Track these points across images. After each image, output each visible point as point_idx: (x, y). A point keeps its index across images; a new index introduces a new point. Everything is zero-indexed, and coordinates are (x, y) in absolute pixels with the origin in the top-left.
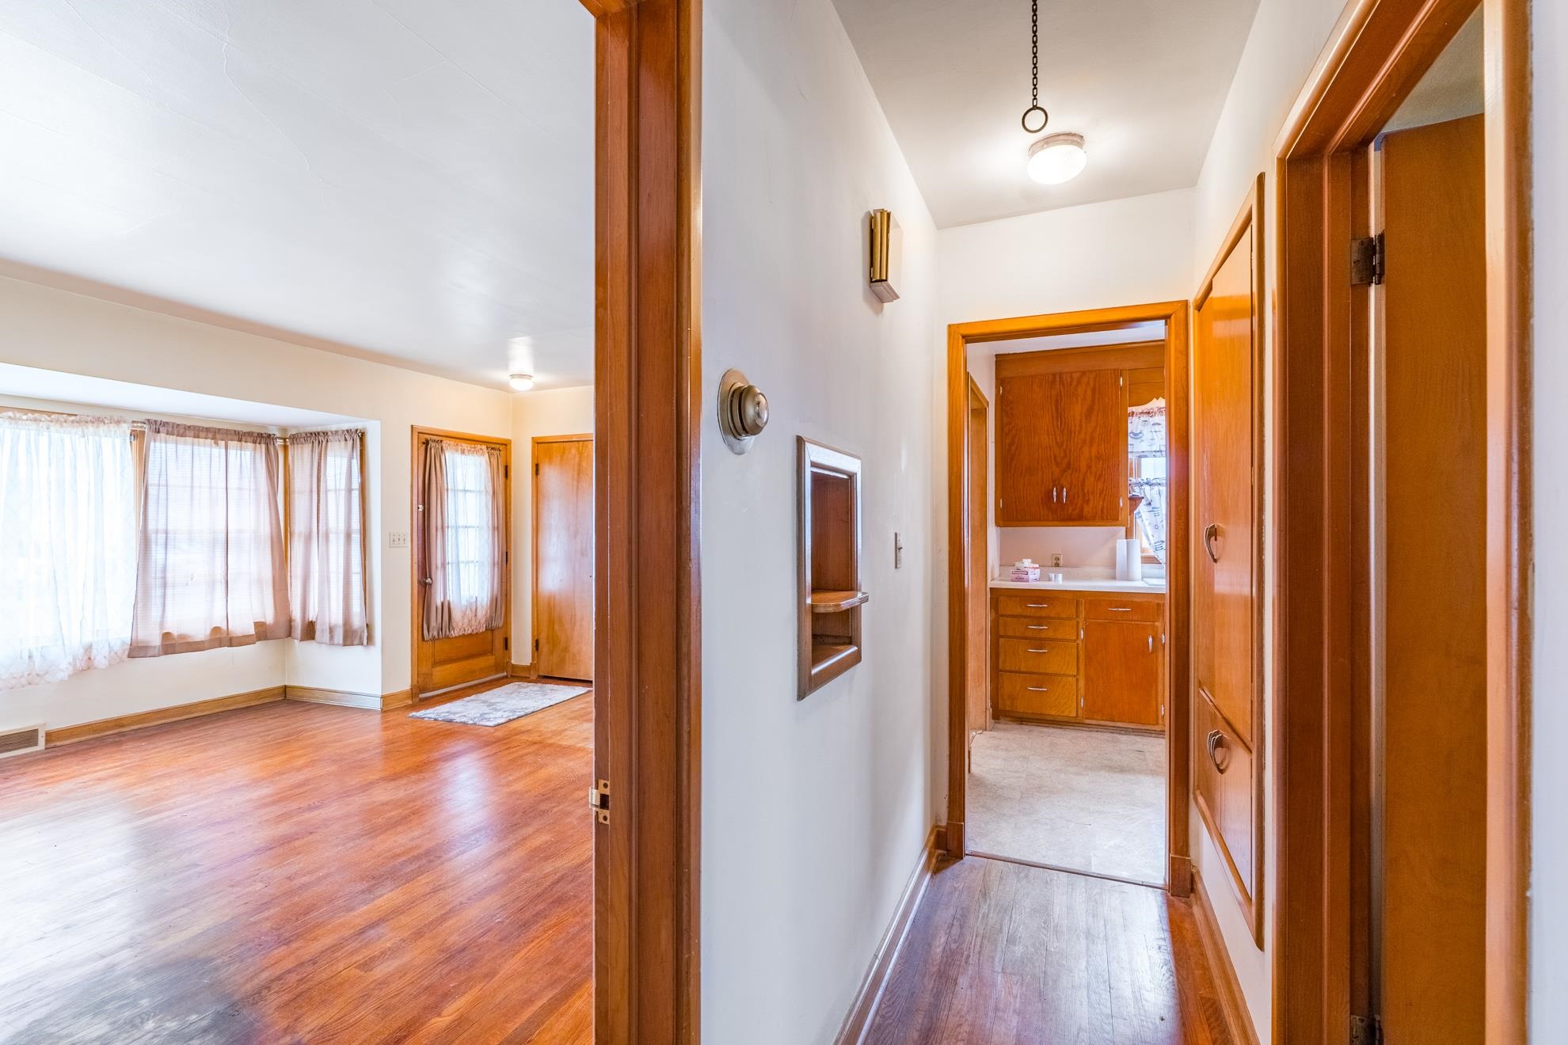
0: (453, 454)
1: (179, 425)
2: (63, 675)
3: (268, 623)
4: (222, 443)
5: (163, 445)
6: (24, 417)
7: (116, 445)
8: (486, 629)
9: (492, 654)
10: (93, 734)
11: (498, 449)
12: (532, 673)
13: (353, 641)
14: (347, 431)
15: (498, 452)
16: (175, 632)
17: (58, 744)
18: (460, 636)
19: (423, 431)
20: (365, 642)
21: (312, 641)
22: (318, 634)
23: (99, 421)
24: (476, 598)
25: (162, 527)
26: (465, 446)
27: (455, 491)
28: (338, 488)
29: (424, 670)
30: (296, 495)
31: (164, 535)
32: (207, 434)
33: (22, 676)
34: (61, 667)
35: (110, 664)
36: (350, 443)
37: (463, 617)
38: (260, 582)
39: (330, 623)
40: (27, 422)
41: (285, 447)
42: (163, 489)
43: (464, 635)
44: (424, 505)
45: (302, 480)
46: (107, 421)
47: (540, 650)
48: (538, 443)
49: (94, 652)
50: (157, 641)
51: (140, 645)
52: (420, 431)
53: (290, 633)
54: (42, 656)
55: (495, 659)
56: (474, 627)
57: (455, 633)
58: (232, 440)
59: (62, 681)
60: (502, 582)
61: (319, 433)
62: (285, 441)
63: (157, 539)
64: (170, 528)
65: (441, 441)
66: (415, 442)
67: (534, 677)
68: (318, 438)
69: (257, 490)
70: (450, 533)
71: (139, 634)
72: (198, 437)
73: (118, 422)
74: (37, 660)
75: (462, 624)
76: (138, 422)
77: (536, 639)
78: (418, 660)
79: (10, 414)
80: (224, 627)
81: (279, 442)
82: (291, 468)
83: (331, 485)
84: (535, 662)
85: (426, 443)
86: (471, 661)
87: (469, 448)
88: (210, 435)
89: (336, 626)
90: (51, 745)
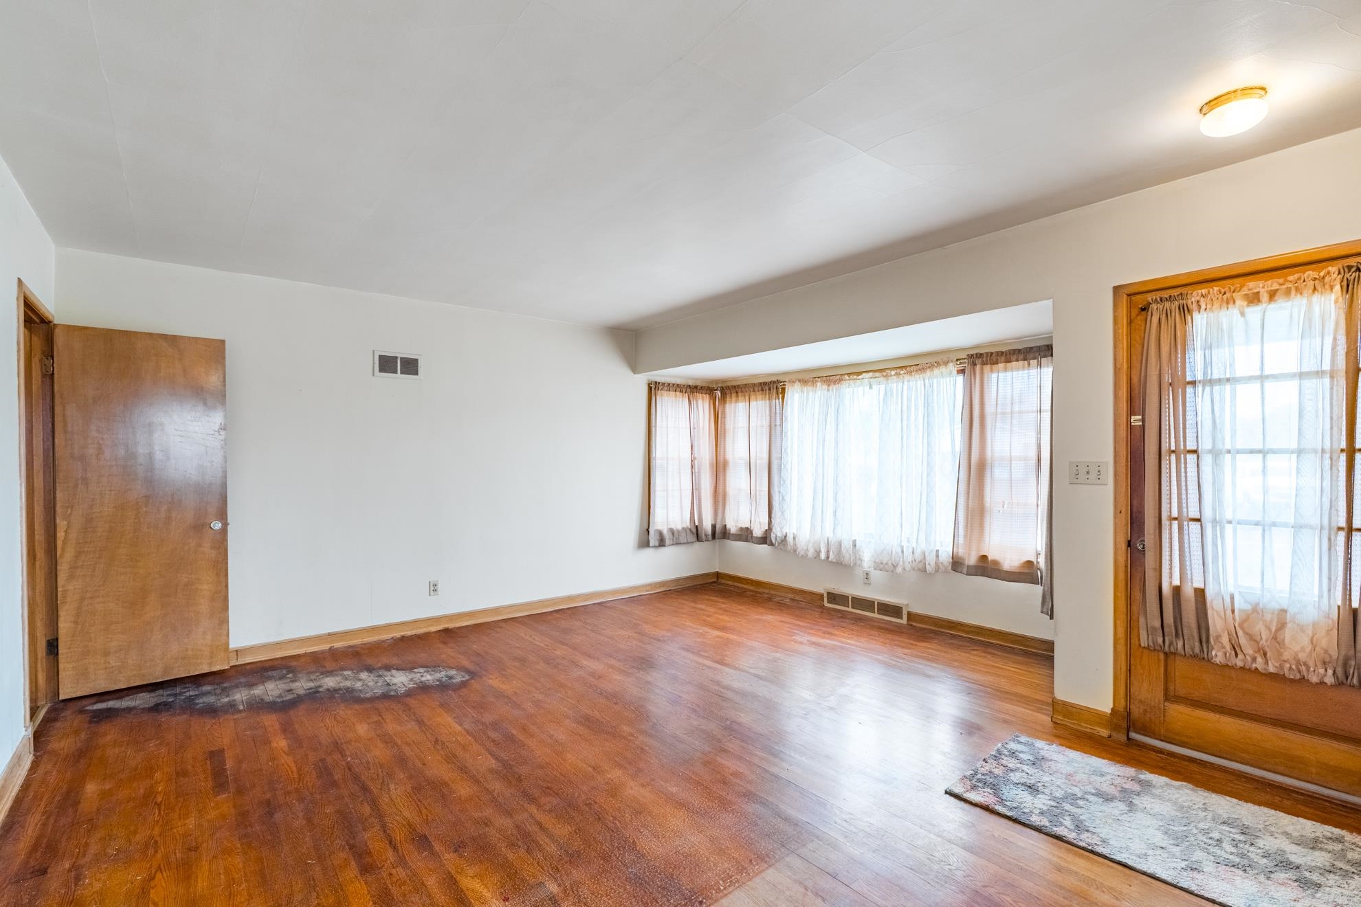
1: (993, 354)
7: (951, 382)
16: (990, 557)
17: (914, 624)
19: (1138, 289)
20: (1049, 613)
23: (933, 365)
26: (1260, 285)
49: (927, 558)
50: (973, 561)
51: (960, 561)
52: (1131, 291)
65: (1183, 295)
66: (1123, 312)
71: (959, 551)
73: (946, 363)
76: (960, 359)
85: (1146, 307)
87: (1274, 287)
90: (910, 623)
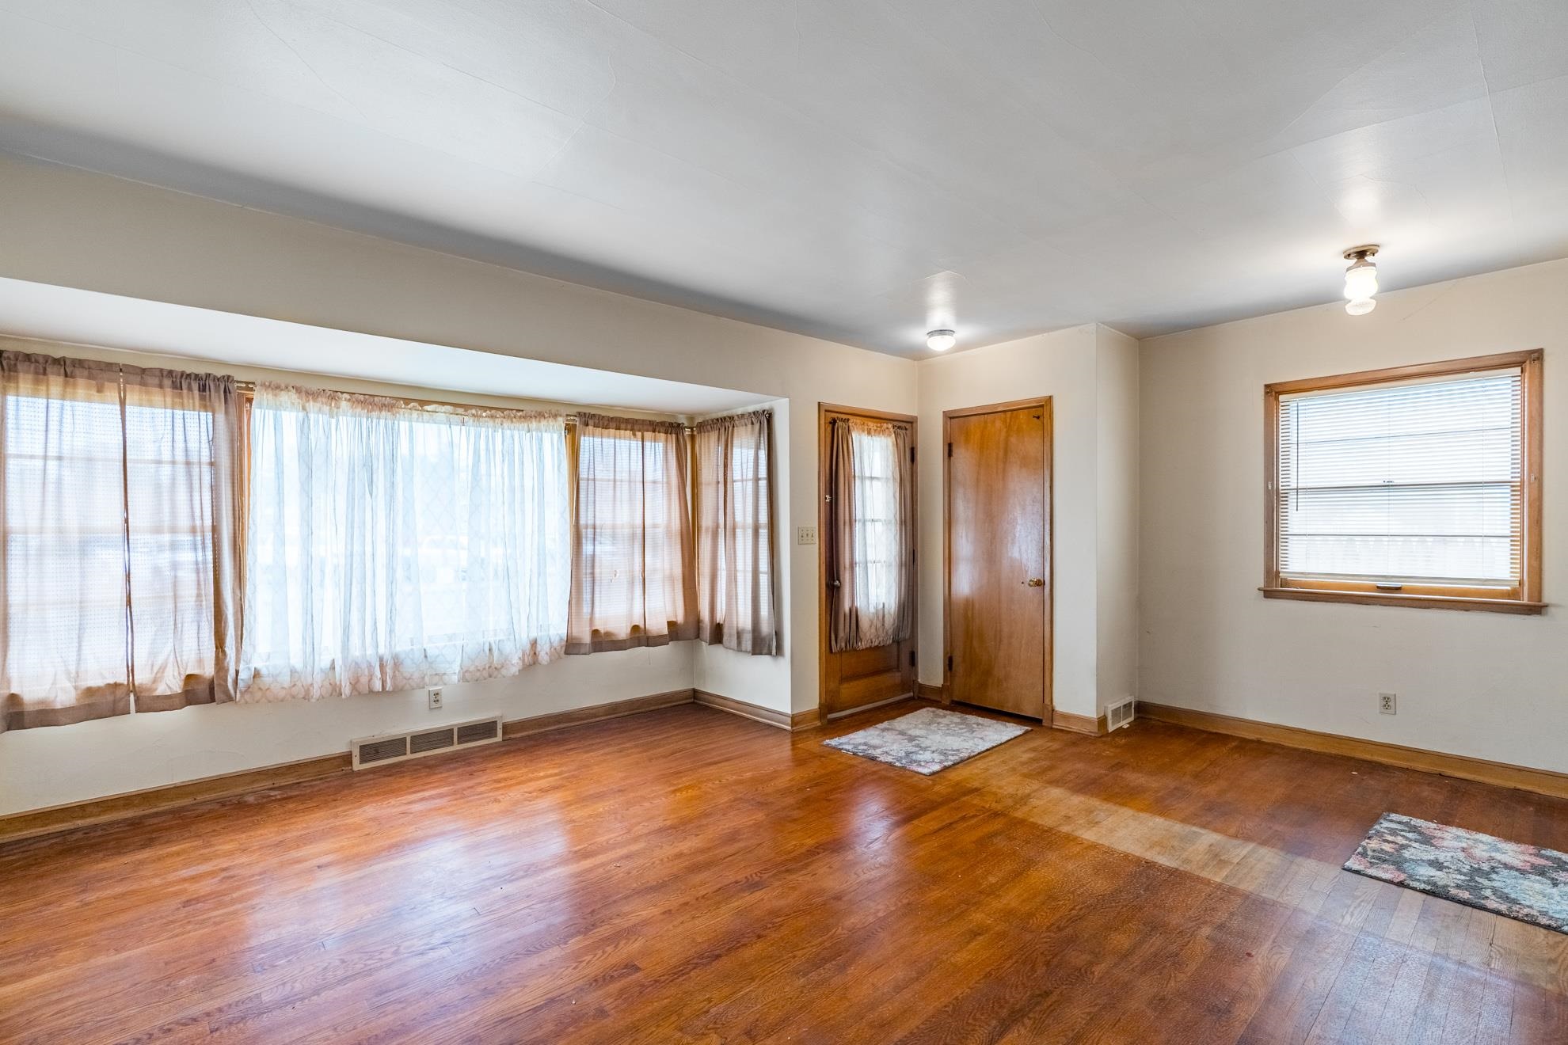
0: (859, 435)
1: (603, 417)
2: (514, 670)
3: (679, 622)
4: (639, 434)
5: (591, 438)
6: (484, 414)
7: (551, 439)
8: (893, 641)
9: (899, 671)
10: (539, 728)
11: (904, 428)
12: (944, 696)
13: (761, 650)
14: (754, 413)
15: (904, 431)
16: (602, 630)
17: (513, 736)
18: (866, 649)
19: (830, 409)
20: (774, 652)
21: (720, 645)
22: (725, 638)
23: (540, 416)
24: (884, 604)
25: (590, 522)
26: (871, 424)
27: (863, 478)
28: (744, 477)
29: (833, 686)
30: (704, 486)
31: (593, 530)
32: (627, 426)
33: (484, 669)
34: (513, 662)
35: (551, 660)
36: (757, 426)
37: (871, 626)
38: (672, 579)
39: (737, 627)
40: (486, 419)
41: (692, 437)
42: (591, 483)
43: (871, 647)
44: (831, 495)
45: (709, 472)
46: (546, 416)
47: (954, 669)
48: (950, 417)
49: (539, 648)
50: (587, 638)
51: (574, 641)
52: (827, 409)
53: (698, 635)
54: (499, 649)
55: (901, 676)
56: (881, 639)
57: (862, 645)
58: (647, 431)
59: (513, 676)
60: (909, 586)
61: (725, 418)
62: (692, 431)
63: (586, 534)
64: (598, 523)
65: (848, 420)
66: (822, 422)
67: (947, 702)
68: (723, 425)
69: (668, 483)
70: (858, 527)
71: (573, 631)
72: (619, 429)
73: (555, 416)
74: (496, 653)
75: (870, 635)
76: (570, 416)
77: (949, 655)
78: (826, 674)
79: (474, 411)
80: (642, 626)
81: (687, 432)
82: (698, 458)
83: (737, 475)
84: (949, 684)
85: (833, 422)
86: (877, 678)
87: (875, 428)
88: (629, 427)
89: (743, 630)
90: (507, 737)
